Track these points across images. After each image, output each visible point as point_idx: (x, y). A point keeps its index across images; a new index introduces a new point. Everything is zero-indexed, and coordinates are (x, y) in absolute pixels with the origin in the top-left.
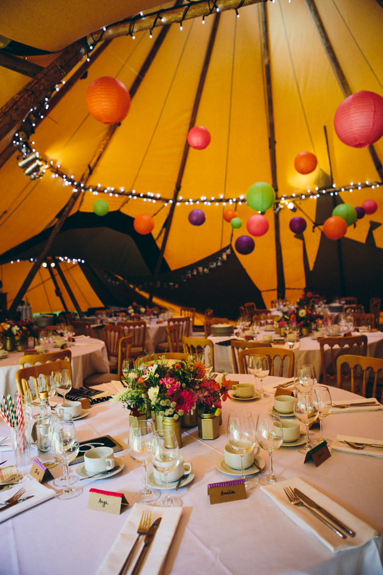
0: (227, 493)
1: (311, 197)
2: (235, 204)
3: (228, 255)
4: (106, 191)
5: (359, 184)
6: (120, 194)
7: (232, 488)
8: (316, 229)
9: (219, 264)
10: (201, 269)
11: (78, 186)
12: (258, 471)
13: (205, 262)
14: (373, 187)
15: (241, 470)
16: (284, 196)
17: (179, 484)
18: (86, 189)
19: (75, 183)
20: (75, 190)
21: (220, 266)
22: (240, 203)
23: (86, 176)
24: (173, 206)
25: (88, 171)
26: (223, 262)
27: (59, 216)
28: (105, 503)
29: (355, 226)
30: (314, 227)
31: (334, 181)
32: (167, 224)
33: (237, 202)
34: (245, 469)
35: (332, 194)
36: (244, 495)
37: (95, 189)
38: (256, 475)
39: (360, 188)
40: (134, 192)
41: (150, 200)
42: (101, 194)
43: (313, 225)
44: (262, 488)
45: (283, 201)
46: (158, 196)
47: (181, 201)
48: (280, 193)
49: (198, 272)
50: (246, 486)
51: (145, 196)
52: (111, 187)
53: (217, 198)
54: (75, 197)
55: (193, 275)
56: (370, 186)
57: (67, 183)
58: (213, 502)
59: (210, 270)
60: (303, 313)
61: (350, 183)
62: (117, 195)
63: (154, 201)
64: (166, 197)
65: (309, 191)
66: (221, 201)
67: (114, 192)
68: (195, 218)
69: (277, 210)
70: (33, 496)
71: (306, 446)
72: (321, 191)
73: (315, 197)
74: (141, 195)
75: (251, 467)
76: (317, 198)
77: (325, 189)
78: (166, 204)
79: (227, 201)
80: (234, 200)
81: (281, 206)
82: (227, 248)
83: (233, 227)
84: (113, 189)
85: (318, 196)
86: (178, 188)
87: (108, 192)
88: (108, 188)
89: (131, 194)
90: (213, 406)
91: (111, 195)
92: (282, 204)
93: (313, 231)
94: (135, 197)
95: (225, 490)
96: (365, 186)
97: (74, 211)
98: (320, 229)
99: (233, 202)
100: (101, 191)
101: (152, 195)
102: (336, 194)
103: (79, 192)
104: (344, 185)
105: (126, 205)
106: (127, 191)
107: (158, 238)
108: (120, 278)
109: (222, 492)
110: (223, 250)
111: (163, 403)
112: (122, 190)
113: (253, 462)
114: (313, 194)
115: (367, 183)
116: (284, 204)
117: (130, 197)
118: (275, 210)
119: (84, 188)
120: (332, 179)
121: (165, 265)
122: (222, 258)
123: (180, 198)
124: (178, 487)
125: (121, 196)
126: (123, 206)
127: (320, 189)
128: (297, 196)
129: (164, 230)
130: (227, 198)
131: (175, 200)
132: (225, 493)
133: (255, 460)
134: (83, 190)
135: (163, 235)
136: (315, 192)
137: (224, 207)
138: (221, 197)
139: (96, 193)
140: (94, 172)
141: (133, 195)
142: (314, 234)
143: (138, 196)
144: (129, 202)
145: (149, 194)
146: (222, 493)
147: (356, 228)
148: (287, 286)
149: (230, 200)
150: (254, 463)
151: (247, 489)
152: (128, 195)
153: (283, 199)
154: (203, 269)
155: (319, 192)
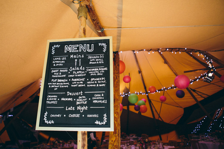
5: (138, 93)
14: (143, 94)
39: (138, 94)
56: (141, 94)
61: (135, 92)
72: (125, 94)
77: (127, 93)
96: (140, 94)
115: (141, 92)
127: (125, 93)
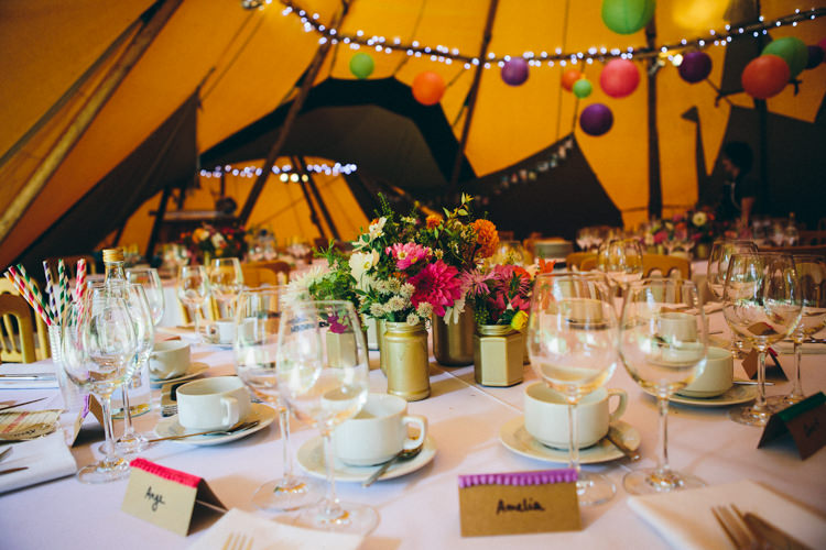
0: (518, 508)
1: (717, 43)
2: (581, 63)
3: (568, 151)
4: (370, 42)
6: (395, 48)
7: (533, 494)
8: (723, 102)
9: (554, 164)
10: (523, 173)
11: (326, 33)
12: (620, 454)
13: (530, 163)
15: (567, 450)
16: (668, 44)
17: (383, 472)
18: (340, 39)
19: (322, 28)
20: (323, 40)
21: (555, 168)
22: (590, 61)
23: (338, 17)
24: (480, 69)
25: (341, 9)
26: (560, 161)
27: (300, 83)
28: (158, 500)
29: (797, 91)
30: (718, 99)
31: (762, 10)
32: (471, 101)
33: (584, 58)
34: (581, 450)
35: (756, 34)
36: (573, 520)
37: (354, 40)
38: (611, 465)
40: (416, 44)
41: (441, 59)
42: (364, 47)
43: (715, 94)
44: (633, 502)
45: (664, 52)
46: (455, 52)
47: (492, 61)
48: (659, 41)
49: (520, 179)
50: (580, 492)
51: (434, 52)
52: (379, 36)
53: (552, 54)
54: (323, 52)
55: (511, 184)
57: (308, 27)
58: (469, 530)
59: (539, 174)
60: (700, 220)
62: (389, 50)
63: (449, 61)
64: (467, 53)
65: (713, 33)
66: (557, 58)
67: (384, 45)
68: (510, 73)
69: (654, 69)
70: (26, 468)
71: (756, 407)
73: (724, 43)
74: (428, 50)
75: (600, 444)
76: (728, 43)
78: (467, 66)
79: (568, 58)
80: (580, 55)
81: (661, 63)
82: (567, 138)
83: (579, 95)
84: (382, 40)
85: (729, 39)
86: (487, 38)
87: (375, 45)
88: (376, 38)
89: (411, 48)
90: (510, 307)
91: (379, 48)
92: (662, 59)
93: (717, 105)
94: (418, 54)
95: (513, 496)
97: (321, 77)
98: (728, 101)
99: (578, 58)
100: (363, 42)
101: (445, 50)
102: (765, 32)
103: (328, 45)
104: (782, 15)
105: (405, 68)
106: (405, 43)
107: (456, 122)
108: (401, 192)
109: (501, 503)
110: (560, 143)
111: (382, 287)
112: (397, 41)
113: (605, 433)
114: (720, 37)
116: (666, 59)
117: (410, 52)
118: (649, 68)
119: (336, 36)
120: (759, 7)
121: (467, 167)
122: (558, 155)
123: (491, 55)
124: (375, 481)
125: (397, 52)
126: (399, 68)
128: (689, 44)
129: (466, 110)
130: (567, 52)
131: (483, 59)
132: (510, 508)
133: (610, 429)
134: (334, 42)
135: (463, 118)
136: (723, 33)
137: (562, 68)
138: (559, 51)
139: (355, 46)
140: (351, 10)
141: (415, 50)
142: (716, 111)
143: (422, 51)
144: (410, 61)
145: (440, 48)
146: (501, 507)
147: (799, 95)
148: (666, 202)
149: (573, 56)
150: (609, 437)
151: (582, 503)
152: (406, 49)
153: (664, 49)
154: (528, 174)
155: (731, 33)
